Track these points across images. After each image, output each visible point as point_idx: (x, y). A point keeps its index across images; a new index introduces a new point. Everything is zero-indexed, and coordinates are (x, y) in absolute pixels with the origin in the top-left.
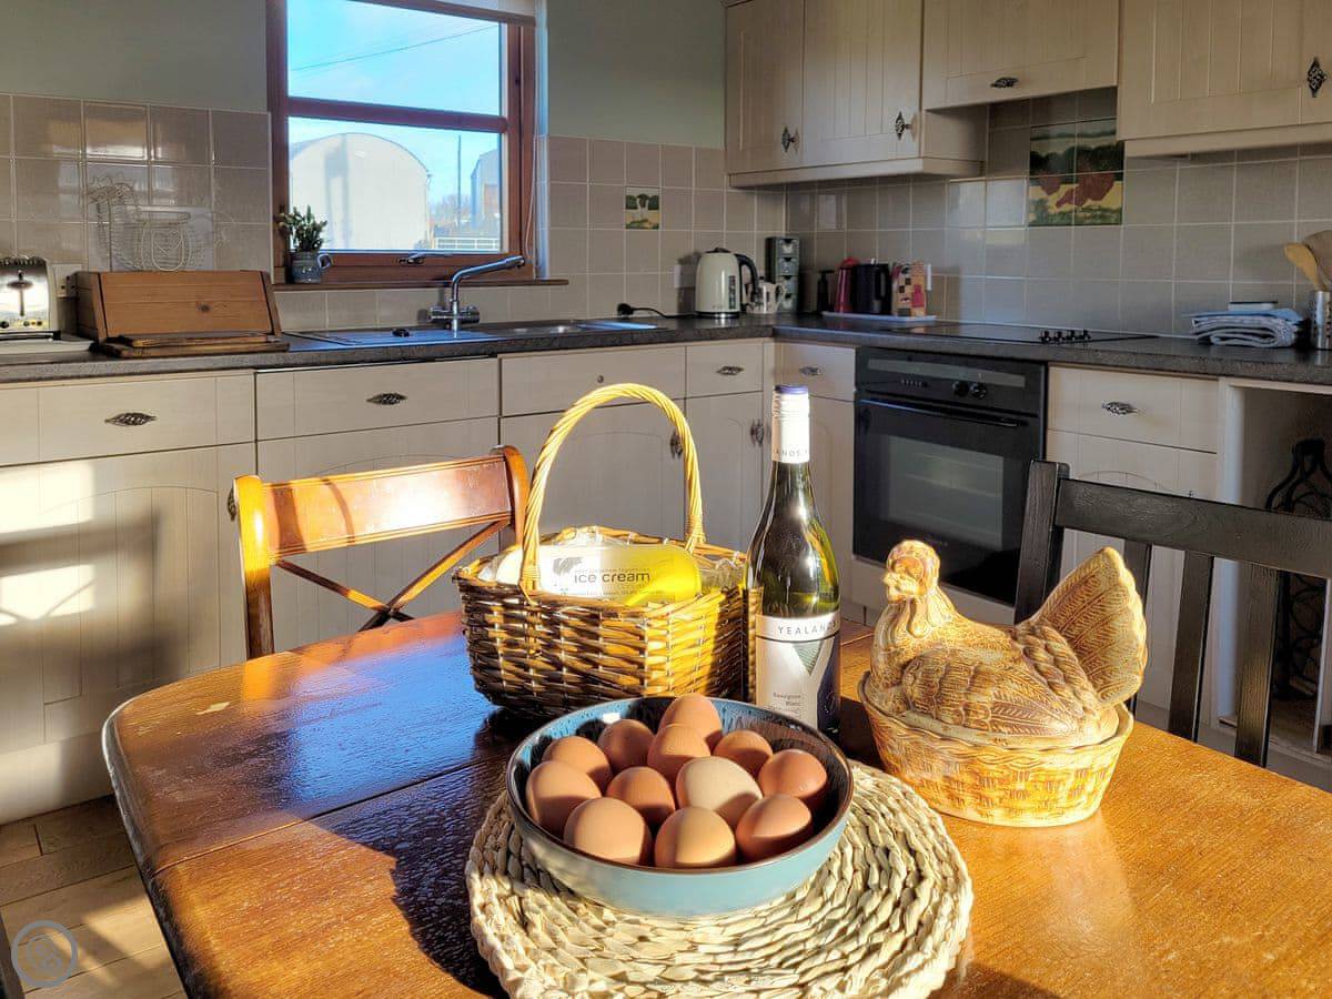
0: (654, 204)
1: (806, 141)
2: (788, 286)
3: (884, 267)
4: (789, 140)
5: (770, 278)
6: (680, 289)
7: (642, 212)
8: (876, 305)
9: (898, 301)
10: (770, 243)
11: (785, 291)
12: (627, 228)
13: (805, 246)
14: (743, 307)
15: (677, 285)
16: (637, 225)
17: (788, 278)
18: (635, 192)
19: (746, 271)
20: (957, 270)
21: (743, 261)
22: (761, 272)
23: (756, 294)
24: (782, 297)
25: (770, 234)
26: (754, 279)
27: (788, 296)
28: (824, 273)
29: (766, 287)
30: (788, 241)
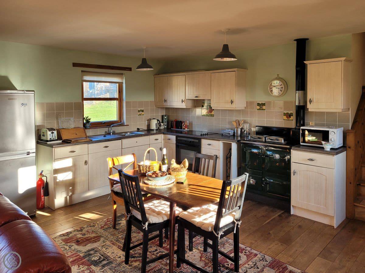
0: (143, 111)
1: (168, 101)
2: (166, 124)
3: (181, 121)
4: (165, 101)
5: (162, 122)
6: (147, 125)
7: (140, 113)
8: (180, 127)
9: (183, 127)
10: (163, 116)
11: (165, 124)
12: (138, 115)
13: (168, 117)
14: (158, 128)
15: (147, 124)
16: (140, 115)
17: (165, 122)
18: (140, 109)
19: (158, 122)
20: (192, 122)
21: (158, 120)
22: (161, 121)
23: (160, 125)
24: (165, 126)
25: (162, 114)
26: (160, 123)
27: (166, 125)
28: (172, 121)
29: (162, 124)
30: (165, 116)
